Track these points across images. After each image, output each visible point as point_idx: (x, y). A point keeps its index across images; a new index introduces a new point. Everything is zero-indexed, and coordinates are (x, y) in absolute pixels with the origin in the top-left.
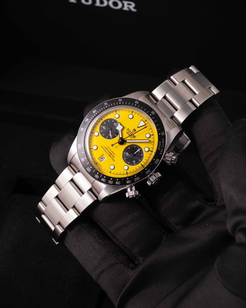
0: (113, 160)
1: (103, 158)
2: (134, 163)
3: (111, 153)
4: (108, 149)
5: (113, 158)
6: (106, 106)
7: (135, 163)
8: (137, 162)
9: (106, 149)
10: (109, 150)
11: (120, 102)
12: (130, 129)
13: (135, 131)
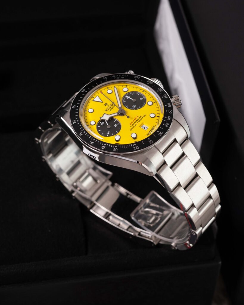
0: (144, 116)
1: (144, 127)
2: (143, 99)
3: (136, 120)
4: (133, 124)
5: (142, 117)
6: (83, 133)
7: (142, 97)
8: (141, 96)
9: (133, 125)
10: (134, 122)
11: (76, 122)
12: (106, 109)
13: (107, 104)
